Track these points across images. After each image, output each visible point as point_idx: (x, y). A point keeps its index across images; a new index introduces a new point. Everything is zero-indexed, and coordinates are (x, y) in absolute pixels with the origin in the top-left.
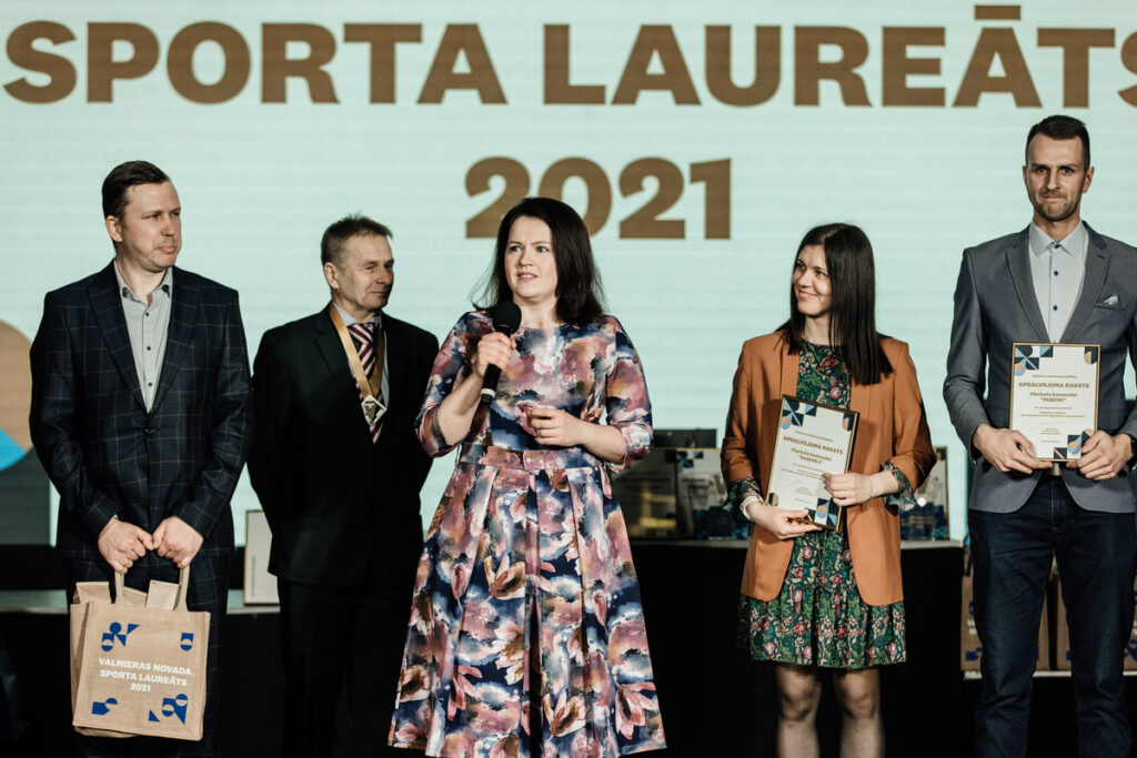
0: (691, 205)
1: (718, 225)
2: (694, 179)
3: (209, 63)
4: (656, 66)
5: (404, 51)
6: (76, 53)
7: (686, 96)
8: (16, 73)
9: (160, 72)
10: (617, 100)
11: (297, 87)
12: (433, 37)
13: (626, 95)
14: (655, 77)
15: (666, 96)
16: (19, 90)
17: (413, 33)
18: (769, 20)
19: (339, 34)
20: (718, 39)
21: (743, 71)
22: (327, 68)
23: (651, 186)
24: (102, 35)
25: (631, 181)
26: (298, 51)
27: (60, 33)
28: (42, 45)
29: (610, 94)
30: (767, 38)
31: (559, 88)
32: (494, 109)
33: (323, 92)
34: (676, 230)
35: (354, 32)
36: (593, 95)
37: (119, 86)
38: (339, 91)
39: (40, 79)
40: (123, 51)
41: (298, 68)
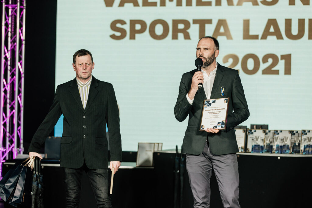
0: (281, 66)
1: (288, 71)
2: (282, 59)
3: (159, 30)
4: (272, 30)
5: (207, 26)
6: (127, 27)
7: (280, 37)
8: (112, 32)
9: (147, 32)
10: (262, 38)
11: (181, 35)
12: (215, 23)
13: (264, 37)
14: (272, 32)
15: (274, 37)
16: (113, 37)
17: (210, 21)
18: (302, 17)
19: (191, 22)
20: (288, 22)
21: (295, 31)
22: (188, 31)
23: (270, 61)
24: (133, 23)
25: (265, 60)
26: (181, 26)
27: (123, 22)
28: (119, 25)
29: (260, 37)
30: (301, 22)
31: (247, 36)
32: (230, 41)
33: (187, 37)
34: (277, 72)
35: (195, 22)
36: (256, 37)
37: (137, 36)
38: (191, 37)
39: (118, 34)
40: (138, 27)
41: (181, 31)
